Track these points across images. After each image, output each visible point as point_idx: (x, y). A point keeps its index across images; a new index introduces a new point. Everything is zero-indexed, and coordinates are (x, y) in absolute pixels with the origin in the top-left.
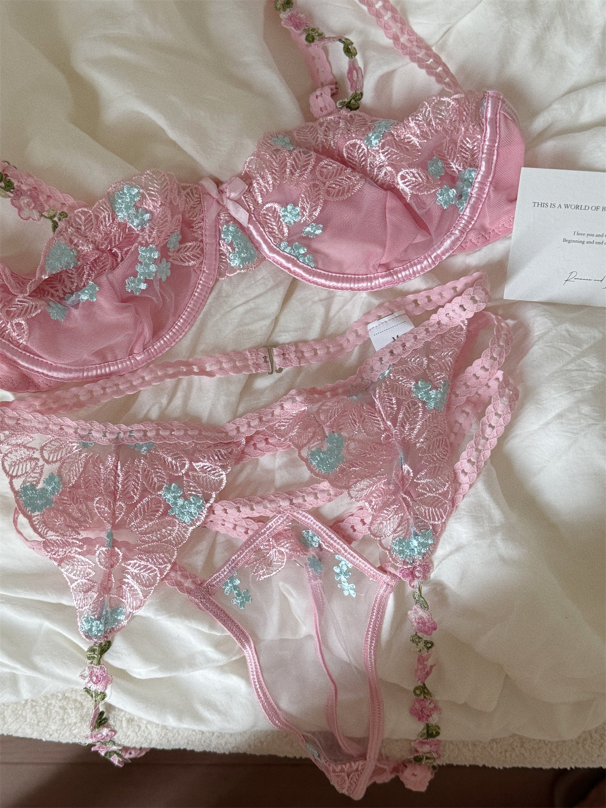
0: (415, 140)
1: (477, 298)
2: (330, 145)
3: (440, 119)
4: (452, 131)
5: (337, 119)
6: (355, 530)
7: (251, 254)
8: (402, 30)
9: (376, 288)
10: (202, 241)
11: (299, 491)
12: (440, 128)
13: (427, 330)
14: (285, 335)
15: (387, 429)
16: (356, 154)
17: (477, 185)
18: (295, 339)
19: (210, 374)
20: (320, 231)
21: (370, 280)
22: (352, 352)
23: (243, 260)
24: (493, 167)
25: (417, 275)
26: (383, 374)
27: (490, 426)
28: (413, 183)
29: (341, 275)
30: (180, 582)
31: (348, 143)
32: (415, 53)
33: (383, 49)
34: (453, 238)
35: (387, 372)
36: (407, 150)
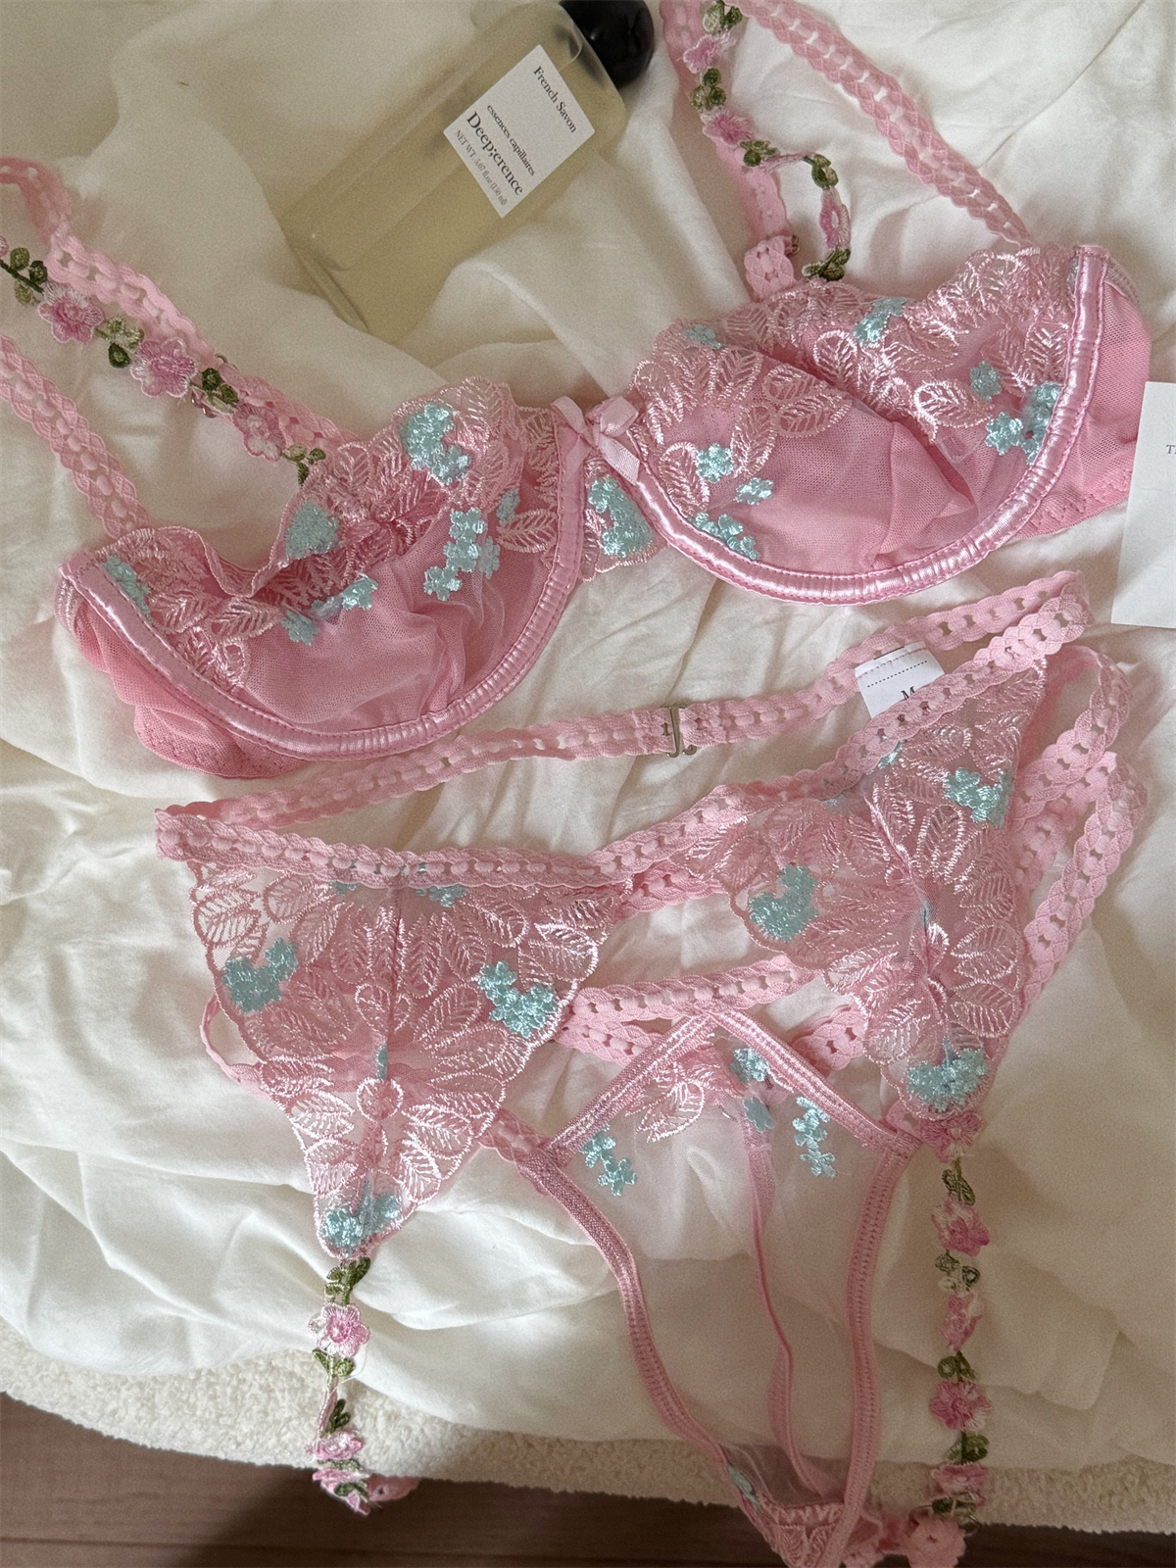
0: (948, 331)
1: (1067, 616)
2: (790, 341)
3: (995, 293)
4: (1016, 315)
5: (801, 296)
6: (834, 1050)
7: (642, 535)
8: (922, 138)
9: (870, 598)
10: (554, 510)
11: (731, 974)
12: (995, 310)
13: (969, 678)
14: (700, 685)
15: (896, 859)
16: (836, 357)
17: (1061, 413)
18: (719, 694)
19: (567, 755)
20: (769, 493)
21: (860, 584)
22: (824, 719)
23: (627, 544)
24: (1091, 382)
25: (948, 576)
26: (884, 760)
27: (1093, 853)
28: (942, 407)
29: (806, 575)
30: (503, 1140)
31: (822, 337)
32: (947, 180)
33: (885, 173)
34: (1016, 508)
35: (893, 756)
36: (933, 347)
